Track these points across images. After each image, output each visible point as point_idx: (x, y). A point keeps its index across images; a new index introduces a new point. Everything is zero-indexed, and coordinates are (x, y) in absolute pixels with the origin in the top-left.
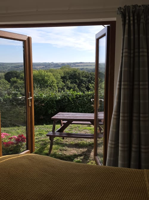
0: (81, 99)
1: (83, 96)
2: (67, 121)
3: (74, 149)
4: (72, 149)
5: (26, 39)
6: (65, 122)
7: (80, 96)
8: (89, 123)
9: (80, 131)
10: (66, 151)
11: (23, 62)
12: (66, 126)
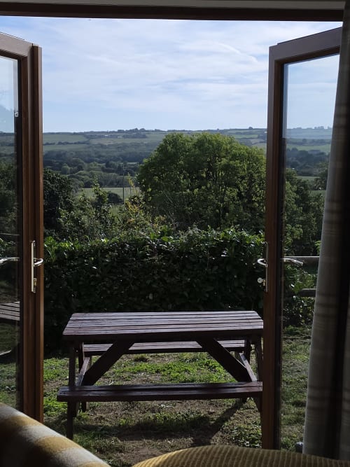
0: (78, 265)
1: (83, 255)
2: (110, 345)
3: (146, 441)
4: (137, 443)
5: (25, 52)
6: (105, 347)
7: (72, 254)
8: (193, 344)
9: (124, 379)
10: (121, 452)
11: (12, 130)
12: (107, 361)
